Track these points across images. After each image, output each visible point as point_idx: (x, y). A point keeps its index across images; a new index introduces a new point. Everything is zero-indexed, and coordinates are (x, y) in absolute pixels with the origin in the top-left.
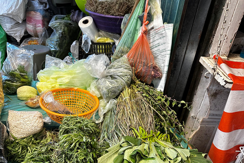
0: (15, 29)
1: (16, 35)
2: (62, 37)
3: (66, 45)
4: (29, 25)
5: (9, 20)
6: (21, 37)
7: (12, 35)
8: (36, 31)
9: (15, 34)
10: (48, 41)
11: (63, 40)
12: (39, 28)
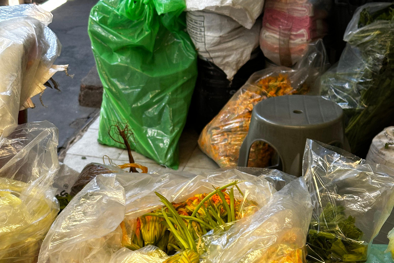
0: (230, 44)
1: (227, 60)
2: (381, 71)
3: (388, 93)
4: (267, 34)
5: (217, 20)
6: (241, 65)
7: (217, 62)
8: (289, 49)
9: (225, 57)
10: (328, 81)
11: (383, 81)
12: (298, 41)
